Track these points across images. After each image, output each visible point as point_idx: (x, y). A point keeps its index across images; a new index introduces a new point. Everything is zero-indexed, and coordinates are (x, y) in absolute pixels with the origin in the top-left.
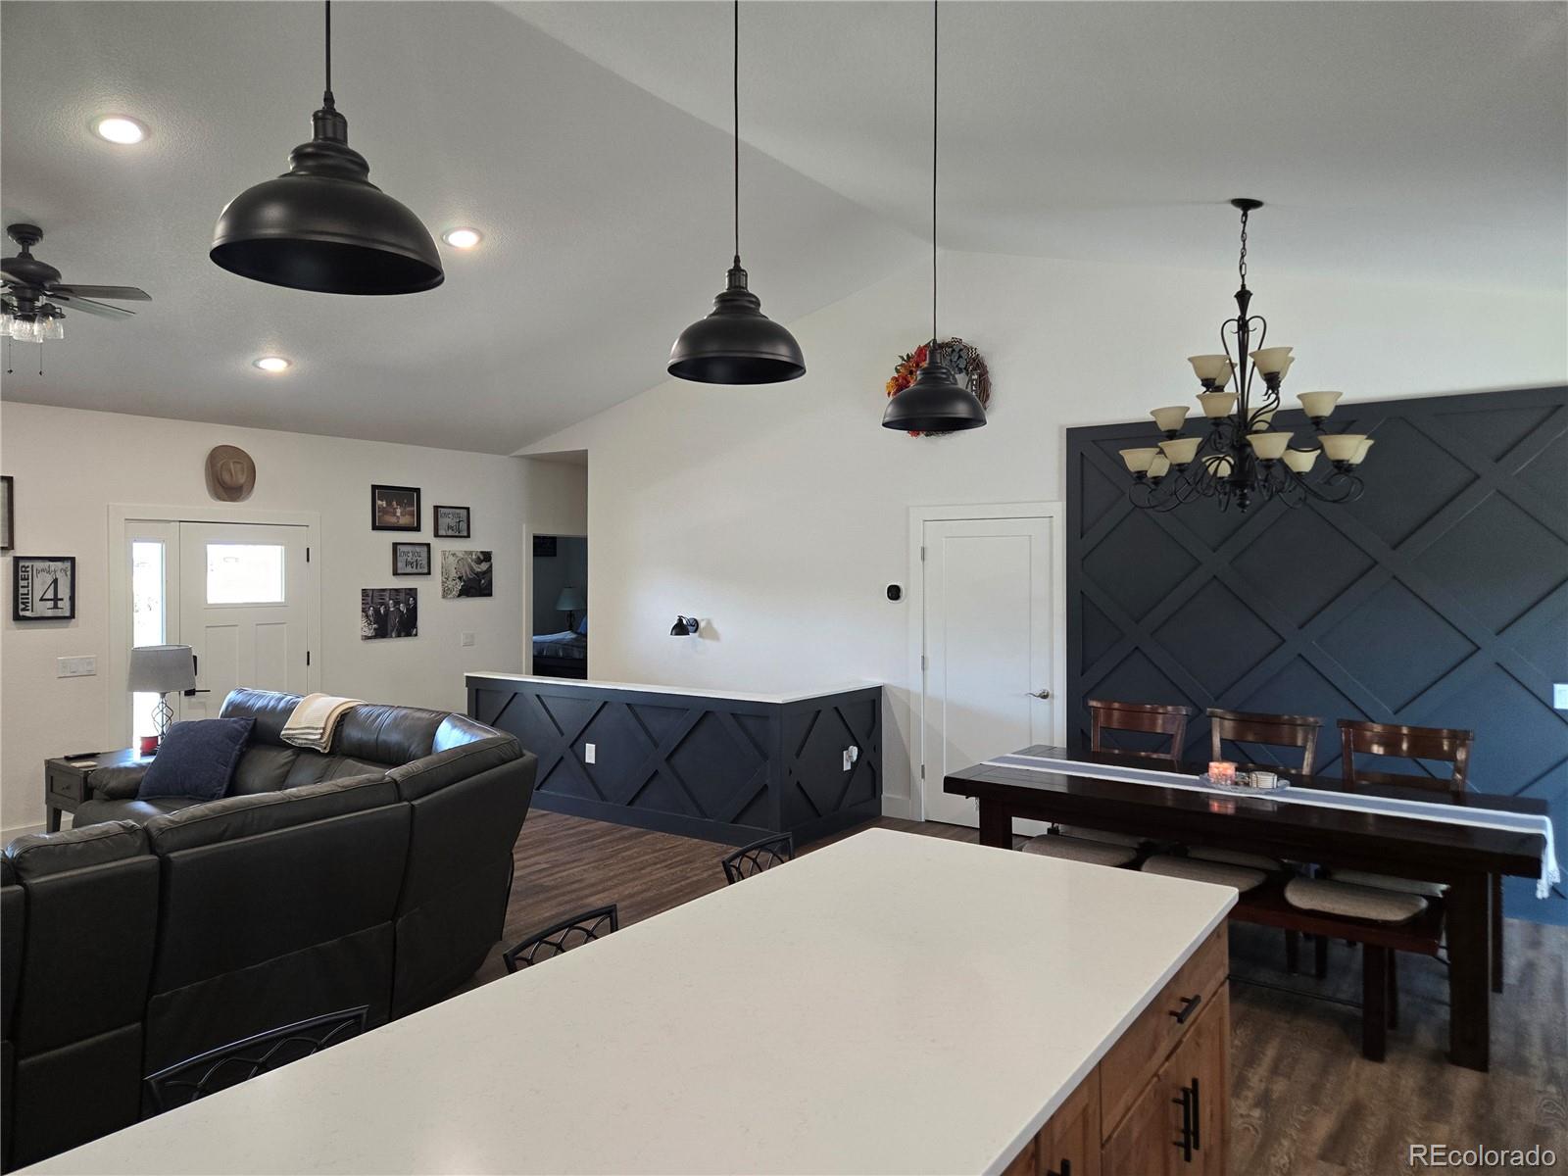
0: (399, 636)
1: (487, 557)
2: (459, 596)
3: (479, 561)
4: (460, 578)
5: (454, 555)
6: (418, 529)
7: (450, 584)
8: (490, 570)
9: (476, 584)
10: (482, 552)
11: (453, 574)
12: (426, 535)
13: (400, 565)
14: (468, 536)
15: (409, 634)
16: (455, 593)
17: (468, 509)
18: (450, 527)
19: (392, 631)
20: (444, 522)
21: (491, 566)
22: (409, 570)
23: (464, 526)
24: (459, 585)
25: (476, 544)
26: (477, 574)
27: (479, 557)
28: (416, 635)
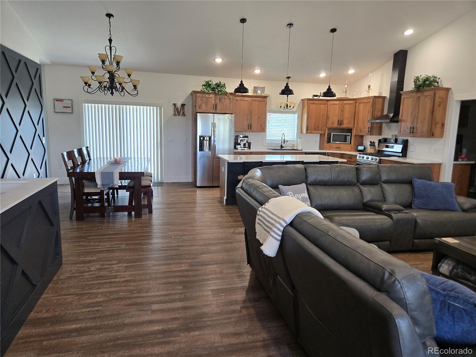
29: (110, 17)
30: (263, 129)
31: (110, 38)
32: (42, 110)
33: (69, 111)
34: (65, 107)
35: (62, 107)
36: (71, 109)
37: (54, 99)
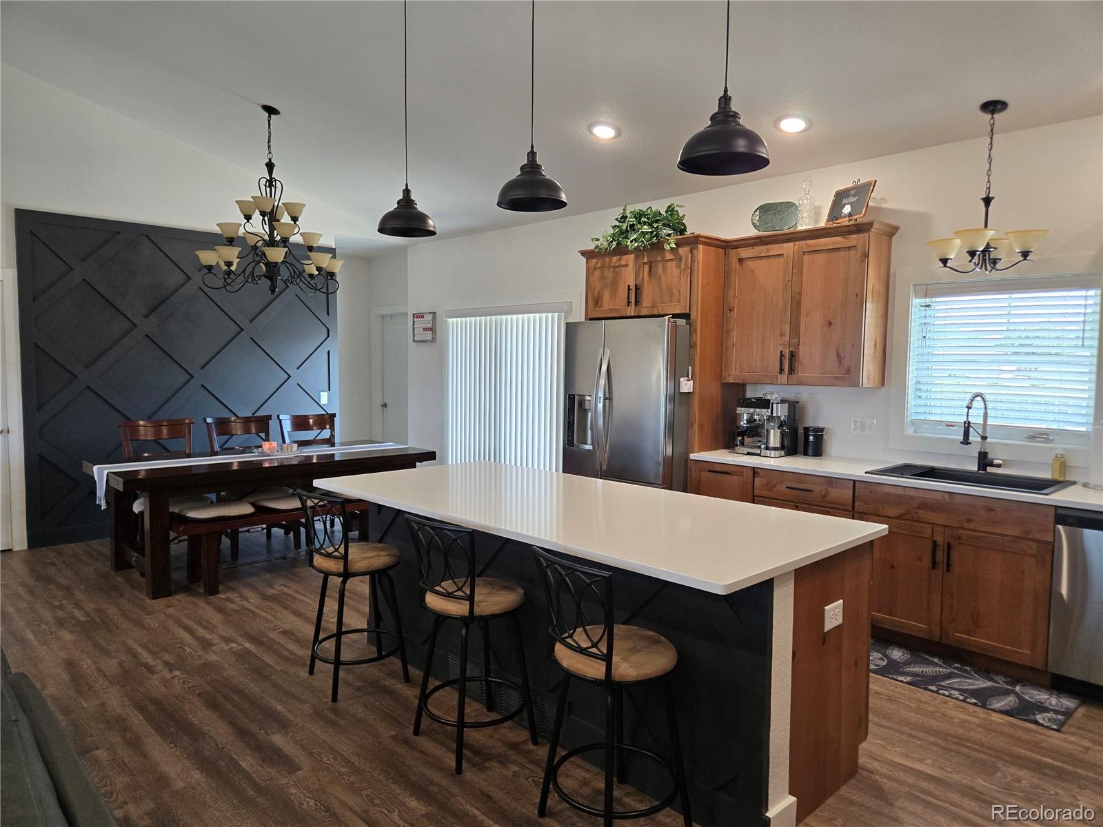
29: (272, 114)
30: (848, 371)
31: (270, 160)
32: (326, 339)
33: (429, 336)
34: (425, 329)
35: (422, 329)
36: (431, 332)
37: (414, 315)
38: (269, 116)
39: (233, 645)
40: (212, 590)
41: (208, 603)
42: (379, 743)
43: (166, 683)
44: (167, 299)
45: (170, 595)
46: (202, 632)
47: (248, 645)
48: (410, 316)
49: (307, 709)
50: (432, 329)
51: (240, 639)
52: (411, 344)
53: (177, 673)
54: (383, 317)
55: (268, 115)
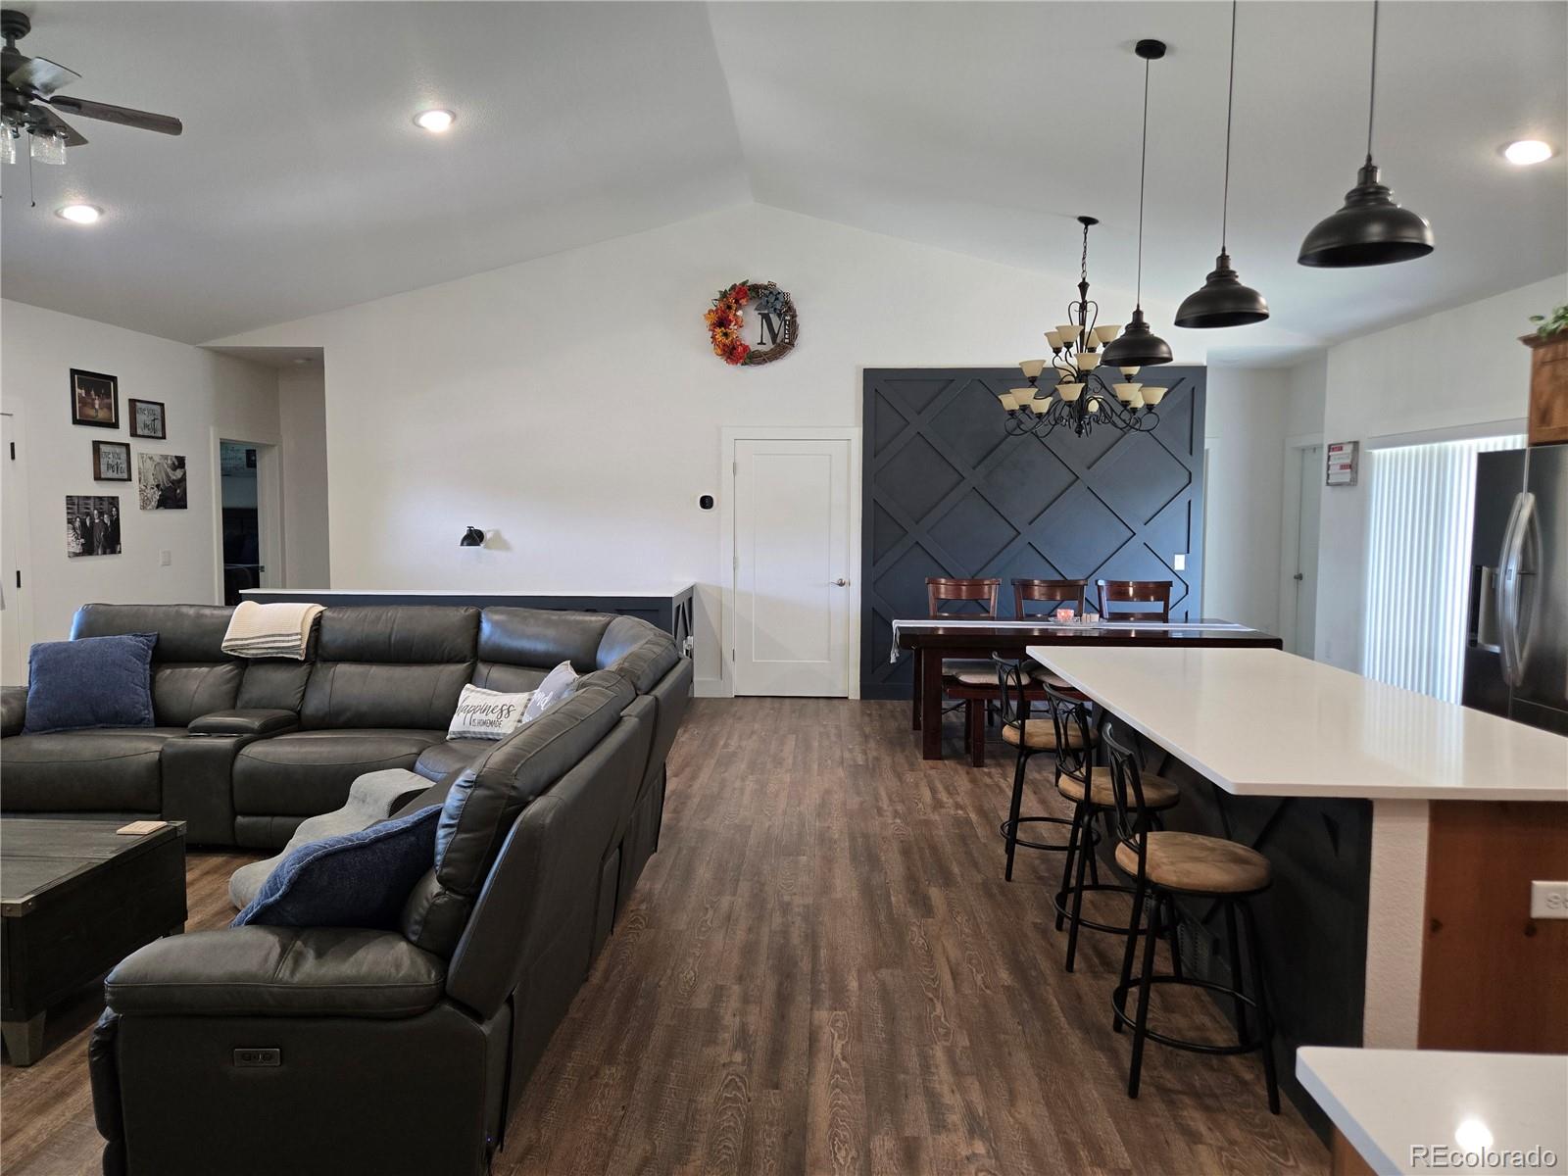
0: (104, 553)
1: (180, 462)
2: (157, 508)
3: (174, 468)
4: (158, 486)
5: (151, 458)
6: (115, 425)
7: (149, 492)
8: (183, 479)
9: (172, 497)
10: (176, 457)
11: (152, 482)
12: (122, 434)
13: (103, 468)
14: (164, 437)
15: (114, 551)
16: (154, 503)
17: (162, 405)
18: (146, 426)
19: (98, 547)
20: (141, 418)
21: (185, 474)
22: (110, 474)
23: (158, 424)
24: (157, 495)
25: (169, 448)
26: (173, 482)
27: (174, 463)
28: (120, 552)
29: (1089, 224)
31: (1084, 279)
32: (1187, 485)
33: (1346, 476)
34: (1343, 467)
35: (1338, 467)
36: (1349, 470)
37: (1330, 446)
38: (1086, 228)
39: (960, 812)
40: (978, 763)
41: (968, 773)
42: (1018, 924)
43: (884, 826)
44: (997, 446)
45: (940, 759)
46: (943, 796)
47: (973, 816)
48: (1326, 449)
49: (979, 878)
50: (1352, 467)
51: (970, 809)
52: (1326, 490)
53: (898, 821)
54: (1303, 450)
55: (1084, 226)
